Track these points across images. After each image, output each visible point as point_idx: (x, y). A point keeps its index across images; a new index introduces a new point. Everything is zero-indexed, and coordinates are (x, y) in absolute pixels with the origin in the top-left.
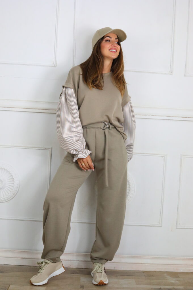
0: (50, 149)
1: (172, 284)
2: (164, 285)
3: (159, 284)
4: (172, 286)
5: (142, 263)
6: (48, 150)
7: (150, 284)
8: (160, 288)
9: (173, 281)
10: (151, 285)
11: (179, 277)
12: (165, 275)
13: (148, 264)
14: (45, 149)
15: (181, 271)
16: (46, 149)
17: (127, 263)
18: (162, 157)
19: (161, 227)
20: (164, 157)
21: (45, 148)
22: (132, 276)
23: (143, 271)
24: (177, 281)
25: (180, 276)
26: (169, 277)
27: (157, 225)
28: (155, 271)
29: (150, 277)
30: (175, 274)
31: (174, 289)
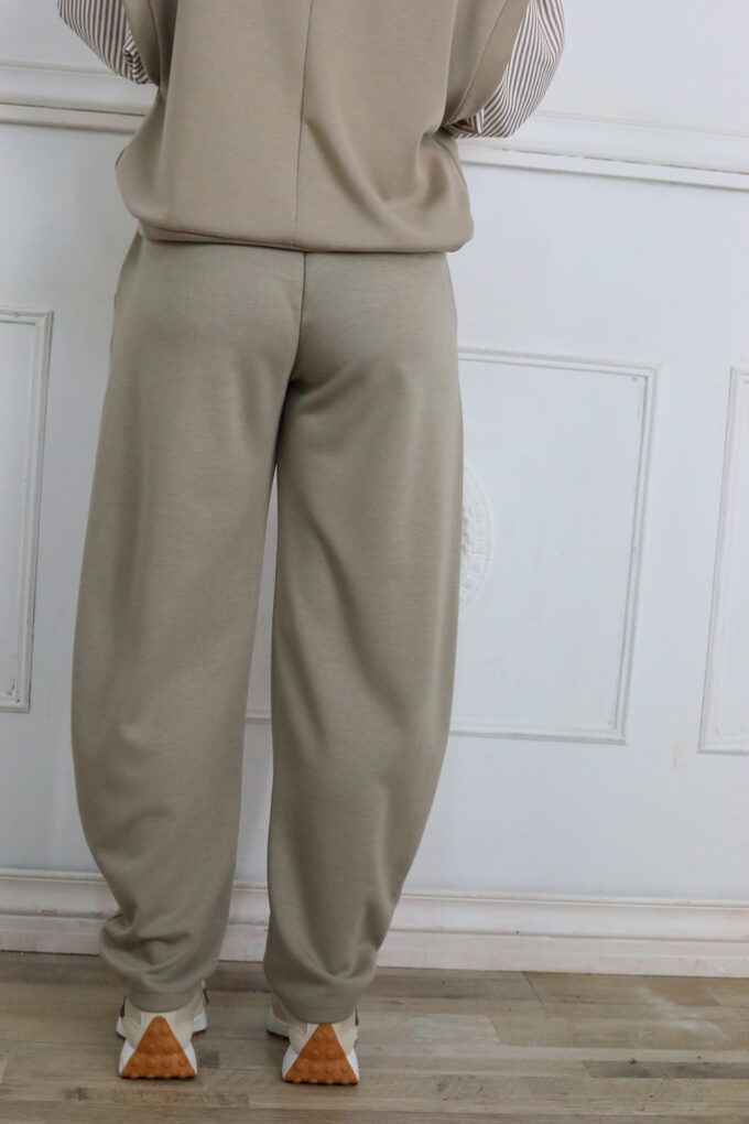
0: (42, 322)
1: (687, 1040)
2: (651, 1045)
3: (620, 1039)
4: (688, 1048)
5: (521, 930)
6: (33, 324)
7: (576, 1041)
8: (633, 1062)
9: (691, 1026)
10: (577, 1044)
11: (714, 1003)
12: (642, 991)
13: (551, 936)
14: (12, 318)
15: (721, 972)
16: (21, 318)
17: (442, 931)
18: (635, 377)
19: (622, 743)
20: (646, 378)
21: (17, 314)
22: (475, 996)
23: (524, 973)
24: (710, 1025)
25: (716, 998)
26: (663, 1005)
27: (603, 736)
28: (589, 974)
29: (565, 1002)
30: (692, 990)
31: (705, 1064)
